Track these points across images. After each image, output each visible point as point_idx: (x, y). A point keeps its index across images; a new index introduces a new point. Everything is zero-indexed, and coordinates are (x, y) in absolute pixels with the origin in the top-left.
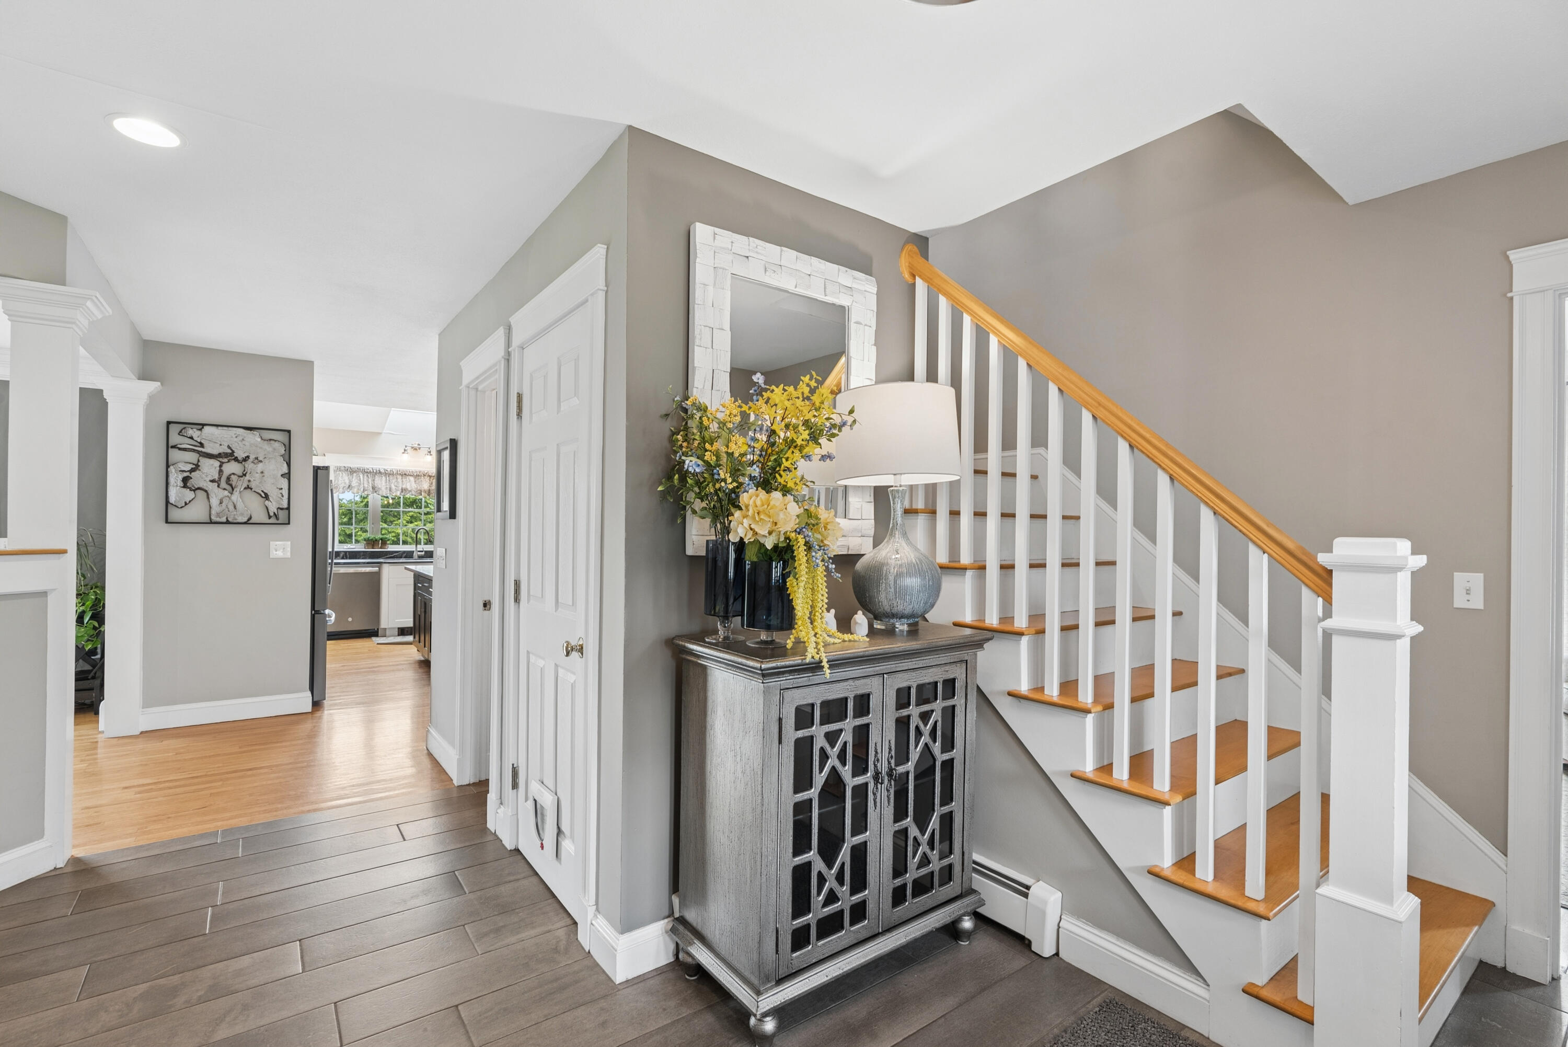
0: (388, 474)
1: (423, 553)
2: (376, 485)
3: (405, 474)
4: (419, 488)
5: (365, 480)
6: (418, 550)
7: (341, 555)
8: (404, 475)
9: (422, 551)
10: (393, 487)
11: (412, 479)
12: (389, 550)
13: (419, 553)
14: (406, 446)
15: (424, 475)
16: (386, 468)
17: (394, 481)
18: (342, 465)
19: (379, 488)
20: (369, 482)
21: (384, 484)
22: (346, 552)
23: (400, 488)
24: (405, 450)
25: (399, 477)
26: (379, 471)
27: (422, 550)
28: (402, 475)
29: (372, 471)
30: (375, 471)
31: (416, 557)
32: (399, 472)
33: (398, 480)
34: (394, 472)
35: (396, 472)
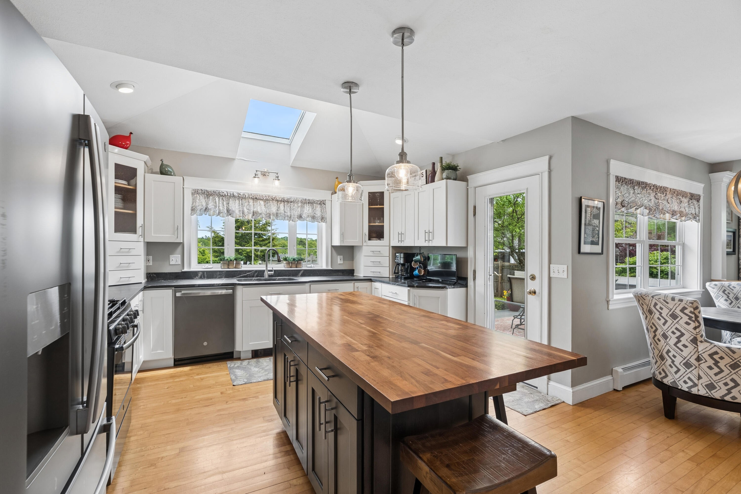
0: (241, 198)
1: (273, 272)
2: (230, 208)
3: (256, 198)
4: (268, 211)
5: (220, 203)
6: (268, 269)
7: (200, 275)
8: (256, 199)
9: (271, 271)
10: (245, 210)
11: (262, 202)
12: (243, 269)
13: (269, 272)
14: (257, 171)
15: (273, 200)
16: (239, 191)
17: (246, 204)
18: (200, 188)
19: (233, 211)
20: (224, 205)
21: (237, 207)
22: (203, 272)
23: (252, 211)
24: (256, 175)
25: (251, 201)
26: (233, 194)
27: (271, 269)
28: (253, 199)
29: (226, 194)
30: (229, 194)
31: (266, 276)
32: (250, 196)
33: (250, 204)
34: (246, 195)
35: (248, 196)
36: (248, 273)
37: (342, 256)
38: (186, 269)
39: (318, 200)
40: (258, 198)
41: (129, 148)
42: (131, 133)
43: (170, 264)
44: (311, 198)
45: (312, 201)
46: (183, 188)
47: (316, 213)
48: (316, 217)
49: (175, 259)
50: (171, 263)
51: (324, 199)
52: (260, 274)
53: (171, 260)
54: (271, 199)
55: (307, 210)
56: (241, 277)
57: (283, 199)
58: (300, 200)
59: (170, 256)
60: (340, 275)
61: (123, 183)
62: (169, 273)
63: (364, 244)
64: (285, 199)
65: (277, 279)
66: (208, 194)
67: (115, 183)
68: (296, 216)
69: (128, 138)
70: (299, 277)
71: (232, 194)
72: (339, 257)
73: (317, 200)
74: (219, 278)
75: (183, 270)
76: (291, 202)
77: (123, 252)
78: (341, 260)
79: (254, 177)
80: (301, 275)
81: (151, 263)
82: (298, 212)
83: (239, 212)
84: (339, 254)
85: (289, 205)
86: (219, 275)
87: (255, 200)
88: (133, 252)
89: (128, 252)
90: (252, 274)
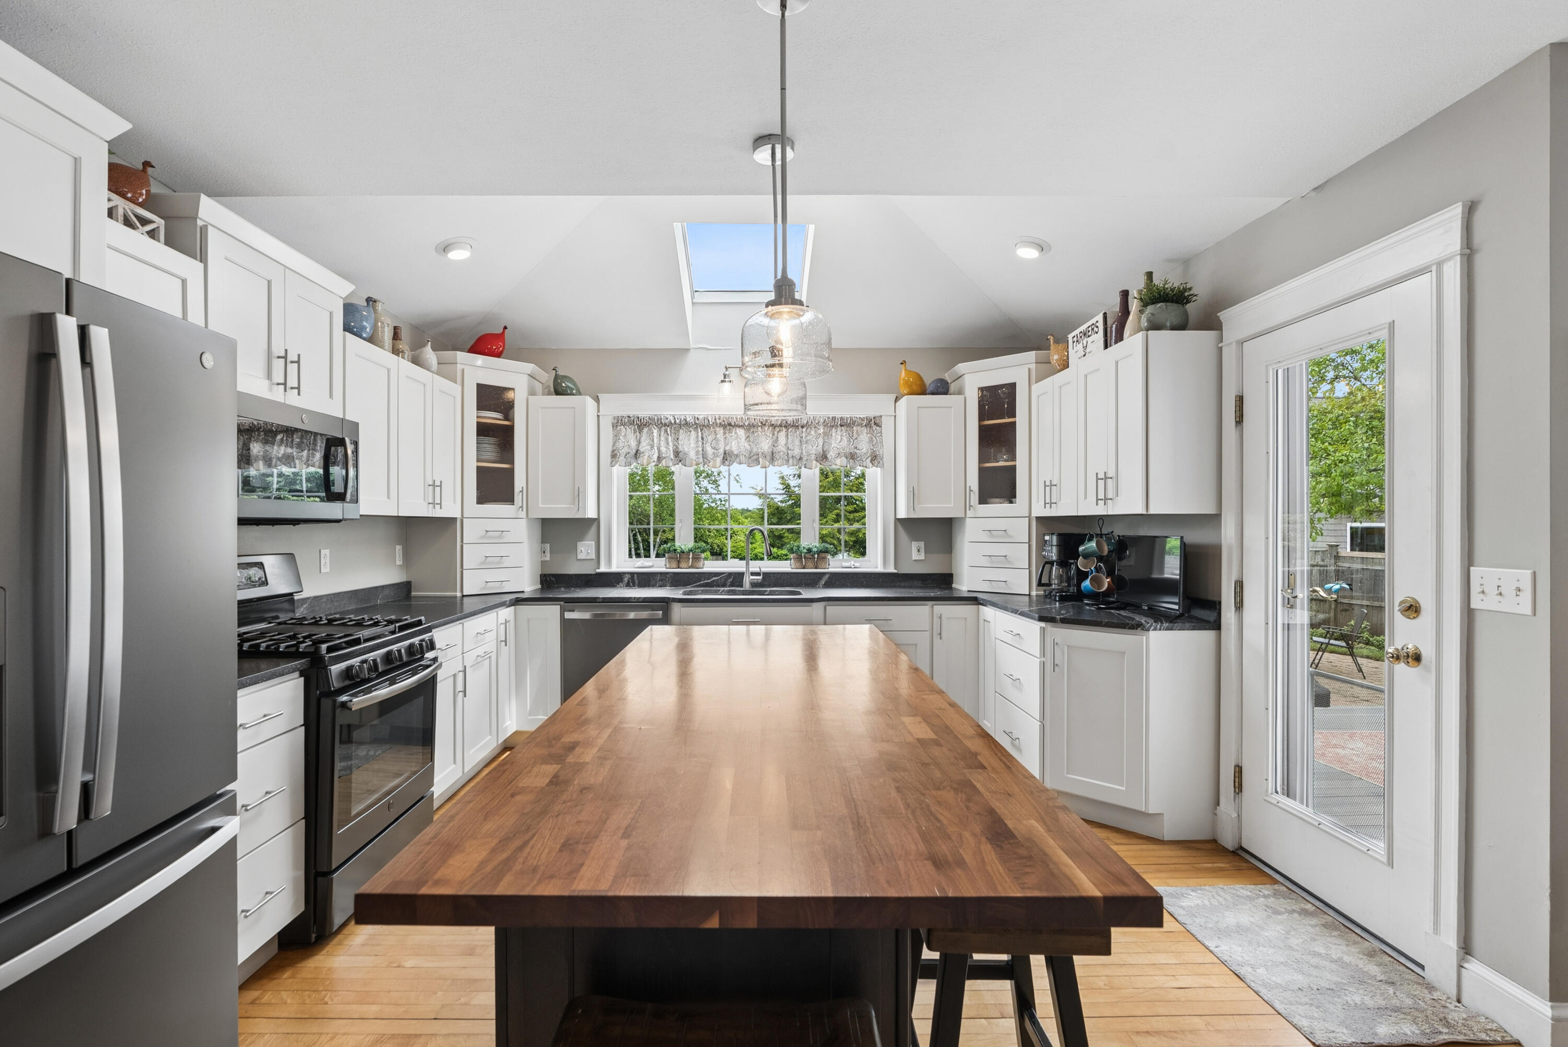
0: (701, 425)
1: (760, 577)
2: (680, 448)
3: (730, 425)
4: (755, 450)
5: (662, 438)
6: (752, 570)
7: (626, 580)
8: (728, 426)
9: (758, 574)
10: (709, 450)
11: (741, 432)
12: (705, 570)
13: (752, 577)
14: (726, 368)
15: (763, 425)
16: (696, 413)
17: (710, 438)
18: (625, 413)
19: (685, 454)
20: (668, 444)
21: (692, 445)
22: (632, 574)
23: (721, 451)
24: (725, 376)
25: (720, 431)
26: (685, 420)
27: (757, 570)
28: (724, 427)
29: (673, 422)
30: (678, 421)
31: (747, 585)
32: (718, 421)
33: (718, 436)
34: (710, 420)
35: (714, 421)
36: (714, 579)
37: (923, 543)
38: (603, 569)
39: (864, 416)
40: (733, 424)
41: (503, 355)
42: (505, 328)
43: (578, 558)
44: (846, 414)
45: (849, 421)
46: (598, 416)
47: (859, 447)
48: (858, 455)
49: (585, 549)
50: (580, 556)
51: (877, 414)
52: (736, 579)
53: (579, 551)
54: (760, 424)
55: (837, 442)
56: (700, 586)
57: (784, 422)
58: (822, 421)
59: (578, 543)
60: (917, 587)
61: (491, 417)
62: (574, 575)
63: (969, 514)
64: (789, 422)
65: (766, 591)
66: (640, 425)
67: (478, 417)
68: (813, 457)
69: (501, 335)
70: (819, 587)
71: (682, 419)
72: (915, 545)
73: (861, 416)
74: (661, 586)
75: (598, 571)
76: (802, 427)
77: (491, 537)
78: (919, 551)
79: (722, 381)
80: (825, 584)
81: (548, 558)
82: (818, 448)
83: (696, 455)
84: (916, 538)
85: (798, 433)
86: (661, 580)
87: (728, 428)
88: (508, 537)
89: (497, 537)
90: (723, 580)
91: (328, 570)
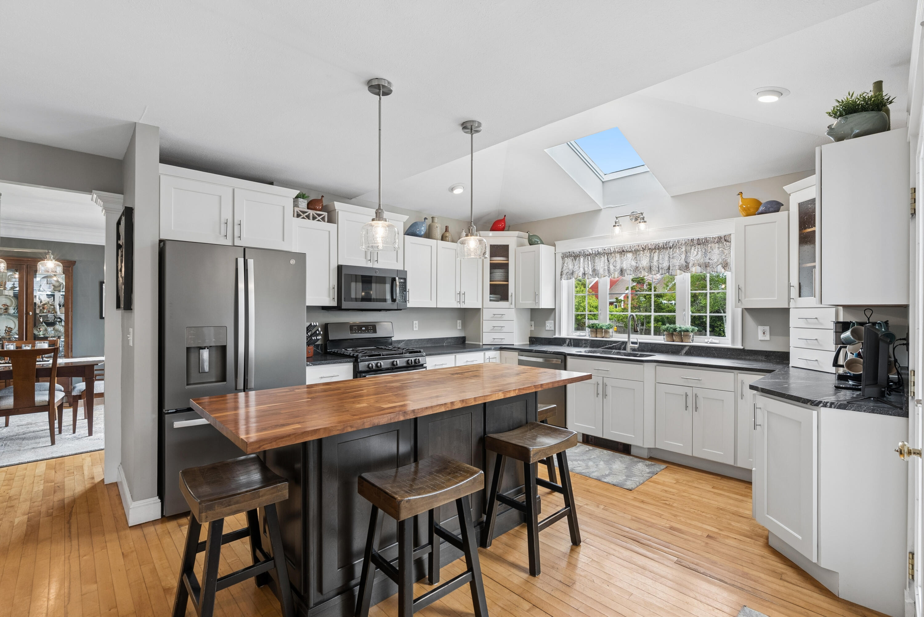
0: (608, 254)
1: (637, 345)
2: (596, 268)
3: (623, 251)
4: (639, 265)
5: (586, 263)
6: (632, 340)
7: (567, 342)
8: (623, 252)
10: (612, 267)
11: (630, 255)
13: (632, 345)
14: (617, 218)
15: (644, 249)
17: (612, 260)
18: (567, 251)
19: (598, 271)
20: (589, 265)
21: (602, 265)
22: (570, 339)
23: (618, 268)
24: (616, 223)
25: (618, 255)
26: (598, 251)
28: (620, 253)
29: (591, 253)
30: (594, 252)
31: (628, 350)
32: (616, 250)
33: (617, 259)
34: (612, 250)
35: (614, 250)
36: (614, 345)
37: (768, 327)
38: (557, 336)
39: (716, 236)
40: (625, 251)
42: (505, 216)
44: (702, 236)
45: (703, 241)
46: (555, 253)
47: (712, 258)
48: (711, 264)
49: (549, 325)
50: (547, 328)
51: (727, 233)
53: (546, 326)
54: (641, 249)
55: (693, 256)
56: (606, 348)
57: (657, 246)
58: (684, 242)
59: (546, 321)
60: (762, 361)
61: (499, 260)
62: (544, 338)
63: (792, 305)
64: (660, 246)
66: (575, 256)
67: (490, 260)
68: (677, 267)
69: (503, 220)
70: (681, 355)
71: (596, 251)
72: (760, 329)
73: (714, 236)
74: (584, 347)
75: (554, 336)
76: (670, 248)
77: (496, 317)
78: (764, 333)
79: (614, 226)
80: (685, 353)
81: (533, 329)
82: (681, 261)
83: (604, 271)
84: (761, 323)
85: (667, 252)
86: (585, 344)
87: (623, 253)
88: (505, 318)
89: (500, 317)
90: (619, 346)
91: (417, 329)
